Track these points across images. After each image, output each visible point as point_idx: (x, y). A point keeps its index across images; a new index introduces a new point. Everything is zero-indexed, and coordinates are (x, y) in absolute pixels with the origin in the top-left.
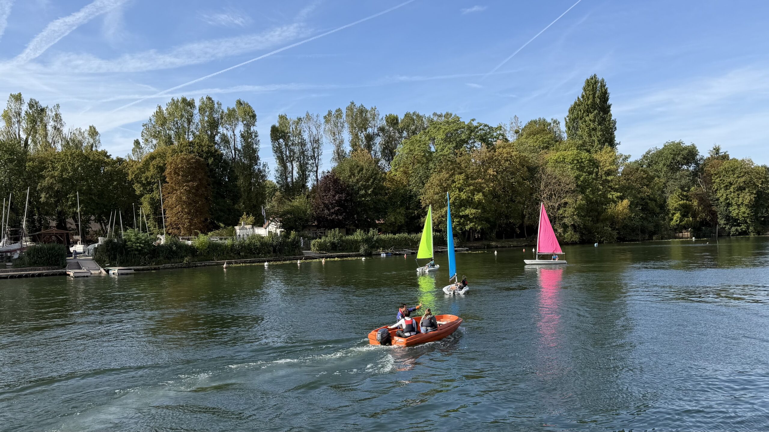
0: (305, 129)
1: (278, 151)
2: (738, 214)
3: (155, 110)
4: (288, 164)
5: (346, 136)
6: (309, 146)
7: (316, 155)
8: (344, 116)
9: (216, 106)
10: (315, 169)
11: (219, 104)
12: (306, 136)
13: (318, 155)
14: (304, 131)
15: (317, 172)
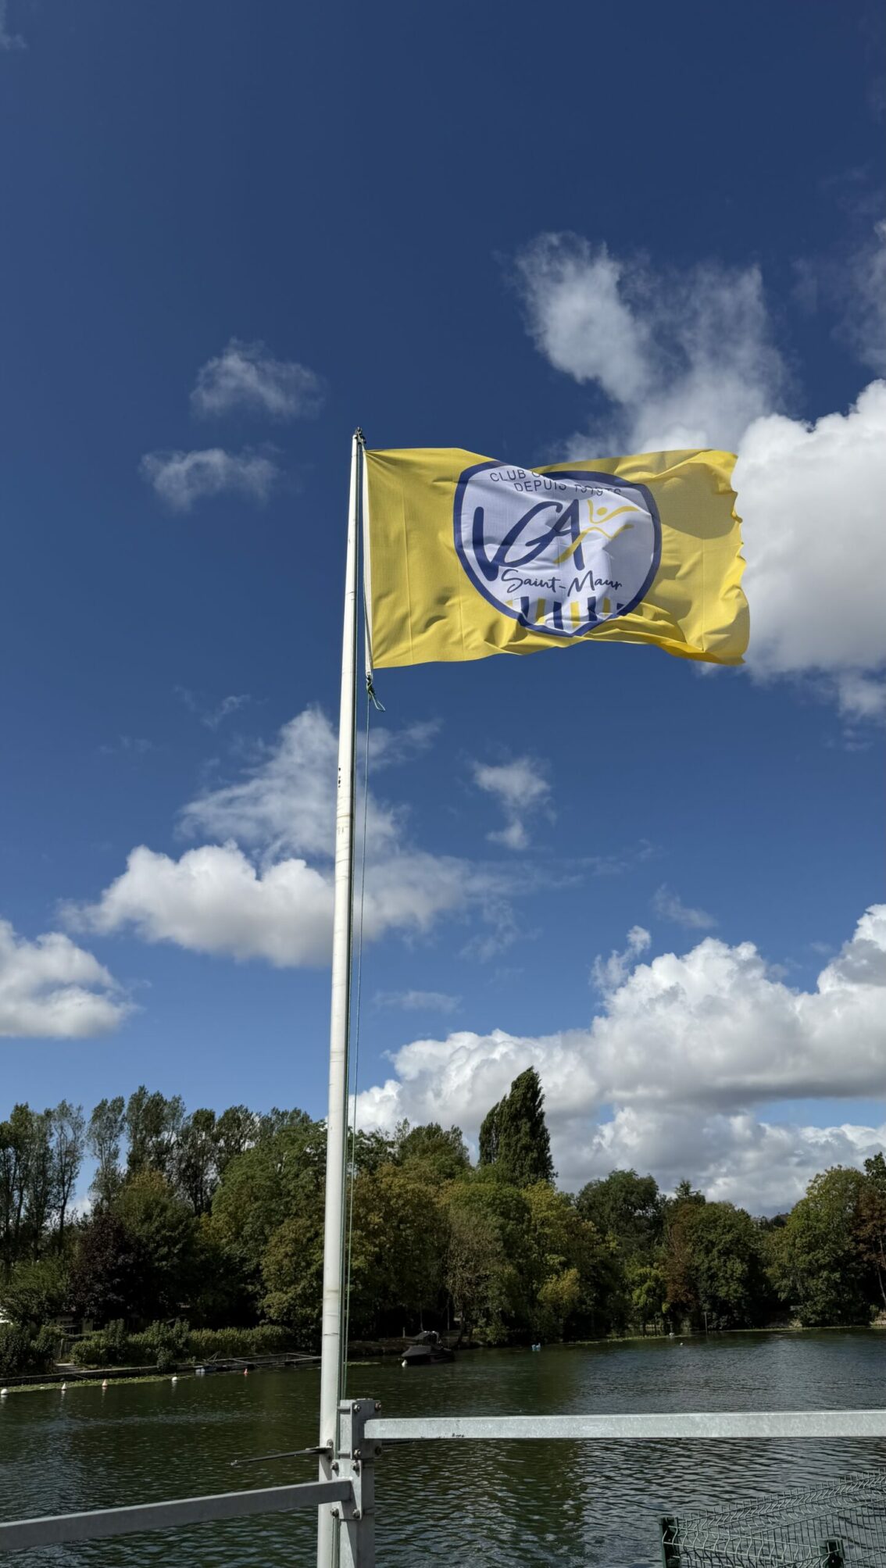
0: (53, 1131)
2: (728, 1295)
5: (124, 1145)
6: (56, 1160)
7: (67, 1177)
8: (125, 1111)
10: (62, 1202)
12: (52, 1144)
13: (70, 1179)
14: (51, 1135)
15: (63, 1208)
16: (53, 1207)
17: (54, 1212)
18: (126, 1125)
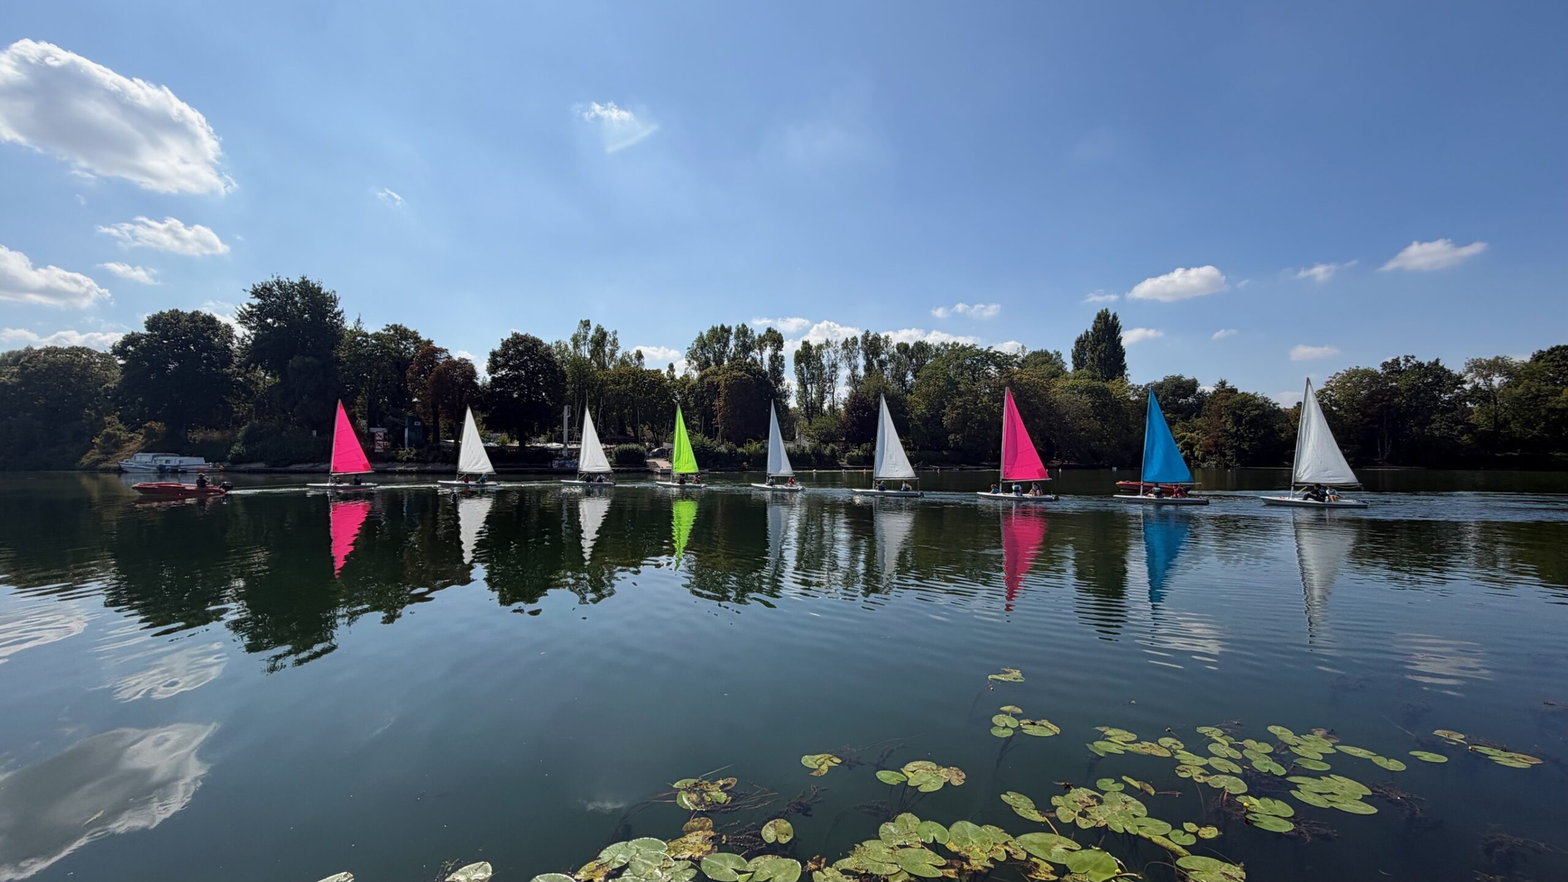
0: (824, 355)
1: (800, 373)
3: (697, 335)
4: (809, 386)
5: (861, 362)
6: (827, 370)
7: (833, 378)
8: (859, 343)
9: (749, 332)
10: (832, 391)
11: (752, 332)
12: (824, 361)
13: (835, 378)
14: (823, 357)
15: (833, 393)
16: (828, 393)
17: (828, 395)
18: (861, 351)
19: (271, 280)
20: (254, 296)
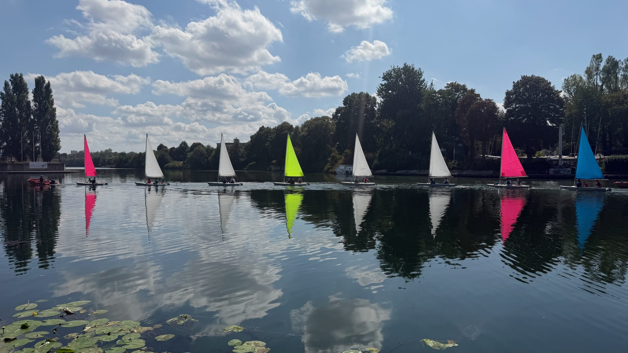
19: (390, 69)
20: (383, 80)
